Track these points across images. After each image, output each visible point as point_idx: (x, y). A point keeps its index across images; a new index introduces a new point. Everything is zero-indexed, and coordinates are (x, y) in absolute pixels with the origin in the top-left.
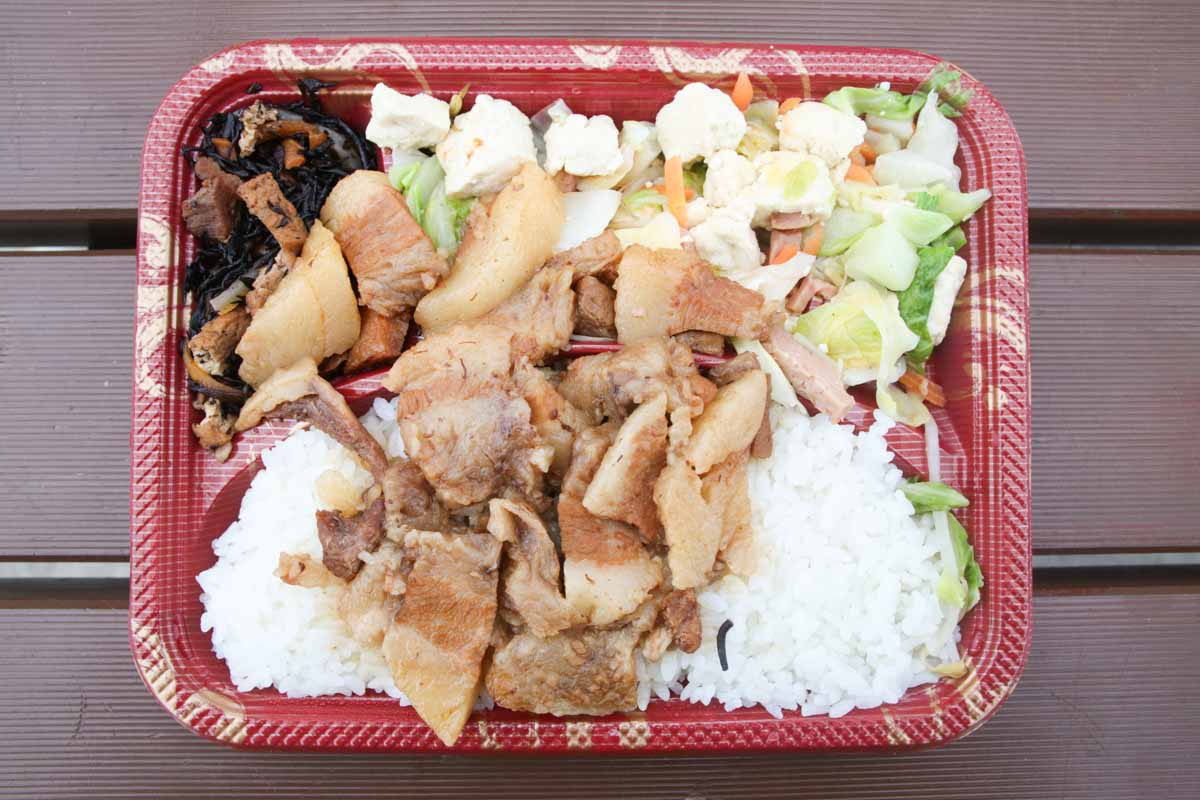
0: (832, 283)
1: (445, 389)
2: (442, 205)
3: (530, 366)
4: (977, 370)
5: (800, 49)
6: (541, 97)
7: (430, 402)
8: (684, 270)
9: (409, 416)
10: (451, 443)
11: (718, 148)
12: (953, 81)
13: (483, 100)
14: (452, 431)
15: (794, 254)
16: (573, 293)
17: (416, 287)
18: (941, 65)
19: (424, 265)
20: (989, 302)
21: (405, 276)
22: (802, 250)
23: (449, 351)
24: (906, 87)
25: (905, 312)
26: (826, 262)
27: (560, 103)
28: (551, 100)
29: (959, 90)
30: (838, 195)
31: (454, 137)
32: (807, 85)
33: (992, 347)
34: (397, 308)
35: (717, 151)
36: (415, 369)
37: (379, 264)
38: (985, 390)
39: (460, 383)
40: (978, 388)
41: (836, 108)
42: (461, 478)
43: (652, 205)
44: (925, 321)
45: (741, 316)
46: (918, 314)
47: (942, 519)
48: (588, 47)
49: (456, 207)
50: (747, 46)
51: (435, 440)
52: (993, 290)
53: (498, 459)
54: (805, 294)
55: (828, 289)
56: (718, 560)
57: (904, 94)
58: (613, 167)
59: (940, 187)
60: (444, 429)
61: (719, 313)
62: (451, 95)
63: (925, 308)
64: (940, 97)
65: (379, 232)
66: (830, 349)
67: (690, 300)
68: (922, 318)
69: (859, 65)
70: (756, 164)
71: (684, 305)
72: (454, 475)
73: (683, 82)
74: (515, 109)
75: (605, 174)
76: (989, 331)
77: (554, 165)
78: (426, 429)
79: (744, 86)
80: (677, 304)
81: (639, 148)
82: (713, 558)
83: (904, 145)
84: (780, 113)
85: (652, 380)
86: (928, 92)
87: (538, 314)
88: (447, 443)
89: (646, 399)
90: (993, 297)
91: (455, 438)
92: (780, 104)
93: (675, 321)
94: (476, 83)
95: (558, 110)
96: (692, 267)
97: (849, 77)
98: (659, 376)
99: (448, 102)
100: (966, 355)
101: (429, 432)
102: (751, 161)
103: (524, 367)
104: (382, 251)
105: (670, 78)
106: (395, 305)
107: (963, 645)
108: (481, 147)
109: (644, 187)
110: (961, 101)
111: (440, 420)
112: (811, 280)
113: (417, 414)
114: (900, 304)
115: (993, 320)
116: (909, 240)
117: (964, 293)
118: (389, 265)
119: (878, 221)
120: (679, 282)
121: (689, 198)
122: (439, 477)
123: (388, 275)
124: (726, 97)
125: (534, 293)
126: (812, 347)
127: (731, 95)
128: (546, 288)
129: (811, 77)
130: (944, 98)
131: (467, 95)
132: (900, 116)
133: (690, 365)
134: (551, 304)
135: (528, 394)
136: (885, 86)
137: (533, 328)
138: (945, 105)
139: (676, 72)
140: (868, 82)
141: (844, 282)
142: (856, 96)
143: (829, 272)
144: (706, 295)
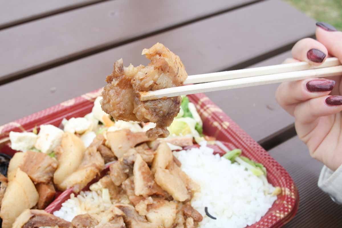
4: (216, 124)
13: (42, 127)
16: (98, 152)
17: (51, 169)
20: (205, 108)
27: (64, 120)
28: (62, 120)
33: (215, 116)
38: (222, 126)
40: (220, 128)
47: (238, 159)
56: (188, 189)
62: (32, 130)
76: (211, 113)
82: (186, 189)
100: (210, 123)
107: (274, 185)
115: (210, 110)
117: (198, 111)
118: (40, 167)
128: (90, 154)
134: (94, 157)
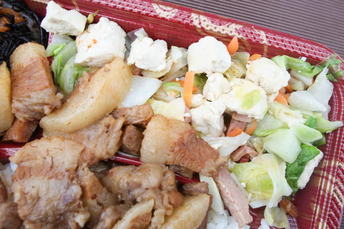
0: (256, 150)
1: (40, 171)
2: (71, 68)
3: (86, 169)
5: (267, 31)
6: (133, 25)
7: (31, 175)
8: (180, 134)
9: (18, 180)
10: (36, 200)
11: (214, 71)
12: (338, 64)
14: (38, 194)
15: (240, 133)
16: (121, 132)
17: (41, 111)
18: (333, 55)
19: (46, 101)
20: (330, 177)
21: (36, 104)
22: (244, 131)
23: (48, 151)
24: (313, 61)
25: (288, 173)
26: (255, 139)
27: (142, 30)
28: (138, 28)
29: (339, 70)
30: (269, 109)
31: (86, 35)
32: (266, 49)
33: (327, 200)
34: (29, 119)
35: (214, 73)
36: (28, 155)
37: (25, 95)
38: (319, 220)
39: (48, 170)
40: (315, 217)
41: (277, 64)
42: (37, 220)
43: (175, 91)
44: (297, 180)
45: (204, 164)
46: (294, 175)
48: (161, 6)
49: (78, 70)
50: (240, 23)
51: (28, 197)
52: (333, 172)
53: (58, 215)
54: (241, 153)
55: (252, 153)
57: (312, 65)
58: (160, 68)
59: (320, 115)
60: (34, 192)
61: (194, 160)
62: (89, 14)
63: (299, 173)
64: (329, 70)
65: (29, 78)
66: (246, 186)
67: (180, 151)
68: (295, 178)
69: (294, 45)
70: (232, 84)
71: (177, 152)
72: (33, 218)
73: (204, 34)
74: (119, 27)
75: (155, 71)
76: (327, 192)
77: (131, 61)
78: (25, 189)
79: (234, 43)
80: (173, 151)
81: (176, 62)
83: (306, 88)
84: (249, 60)
85: (149, 191)
86: (324, 67)
87: (100, 139)
88: (33, 200)
89: (143, 200)
90: (333, 175)
91: (39, 198)
92: (251, 55)
93: (170, 158)
94: (101, 11)
95: (140, 33)
96: (185, 133)
97: (287, 50)
98: (154, 189)
99: (87, 17)
101: (26, 192)
102: (229, 81)
103: (83, 169)
104: (28, 89)
105: (199, 31)
106: (28, 118)
108: (95, 44)
109: (174, 80)
110: (339, 75)
111: (33, 187)
112: (245, 147)
113: (22, 180)
114: (287, 168)
115: (330, 187)
116: (299, 140)
118: (29, 97)
119: (285, 127)
120: (176, 140)
121: (194, 92)
122: (25, 216)
123: (28, 101)
124: (225, 46)
125: (101, 128)
126: (238, 183)
127: (227, 45)
128: (108, 126)
129: (268, 46)
130: (331, 71)
131: (96, 15)
132: (307, 74)
133: (171, 186)
134: (109, 136)
135: (82, 183)
136: (304, 59)
137: (96, 146)
138: (331, 74)
139: (202, 28)
140: (296, 55)
141: (262, 151)
142: (288, 60)
143: (255, 145)
144: (189, 149)
